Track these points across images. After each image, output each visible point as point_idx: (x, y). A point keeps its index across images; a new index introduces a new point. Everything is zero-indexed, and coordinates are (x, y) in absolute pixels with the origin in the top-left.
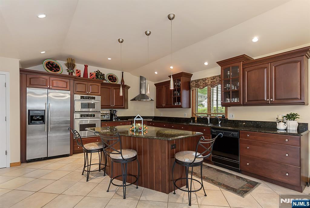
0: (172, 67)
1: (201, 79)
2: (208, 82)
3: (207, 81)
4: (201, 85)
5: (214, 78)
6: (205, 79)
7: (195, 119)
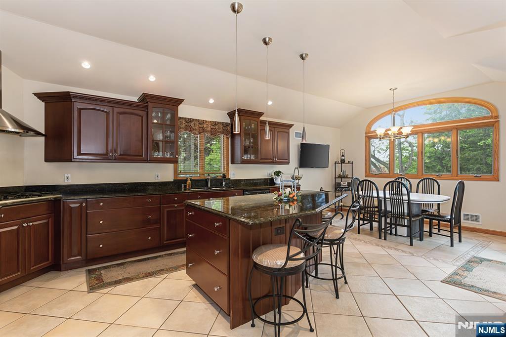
0: (152, 78)
1: (196, 120)
2: (207, 127)
3: (205, 126)
4: (196, 130)
5: (216, 124)
6: (203, 122)
7: (187, 183)
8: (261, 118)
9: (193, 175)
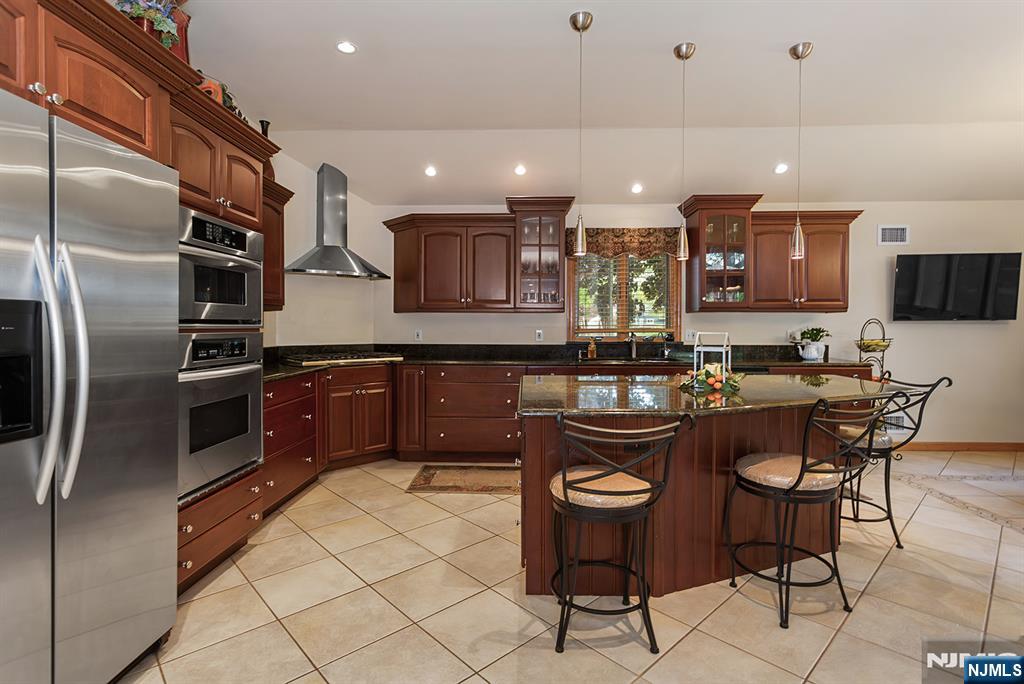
0: (520, 170)
1: (609, 230)
2: (631, 242)
3: (627, 239)
4: (608, 248)
5: (649, 233)
6: (622, 232)
7: (589, 349)
8: (754, 208)
9: (604, 335)
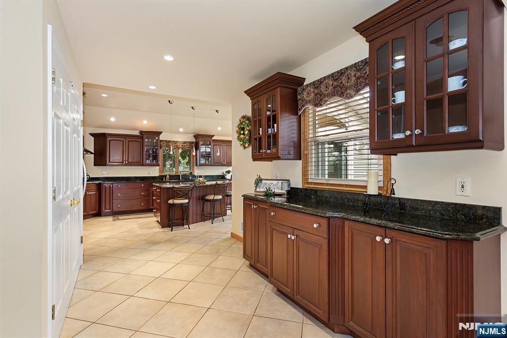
0: (145, 122)
3: (178, 144)
5: (185, 143)
6: (176, 142)
7: (167, 177)
8: (213, 138)
9: (171, 173)
